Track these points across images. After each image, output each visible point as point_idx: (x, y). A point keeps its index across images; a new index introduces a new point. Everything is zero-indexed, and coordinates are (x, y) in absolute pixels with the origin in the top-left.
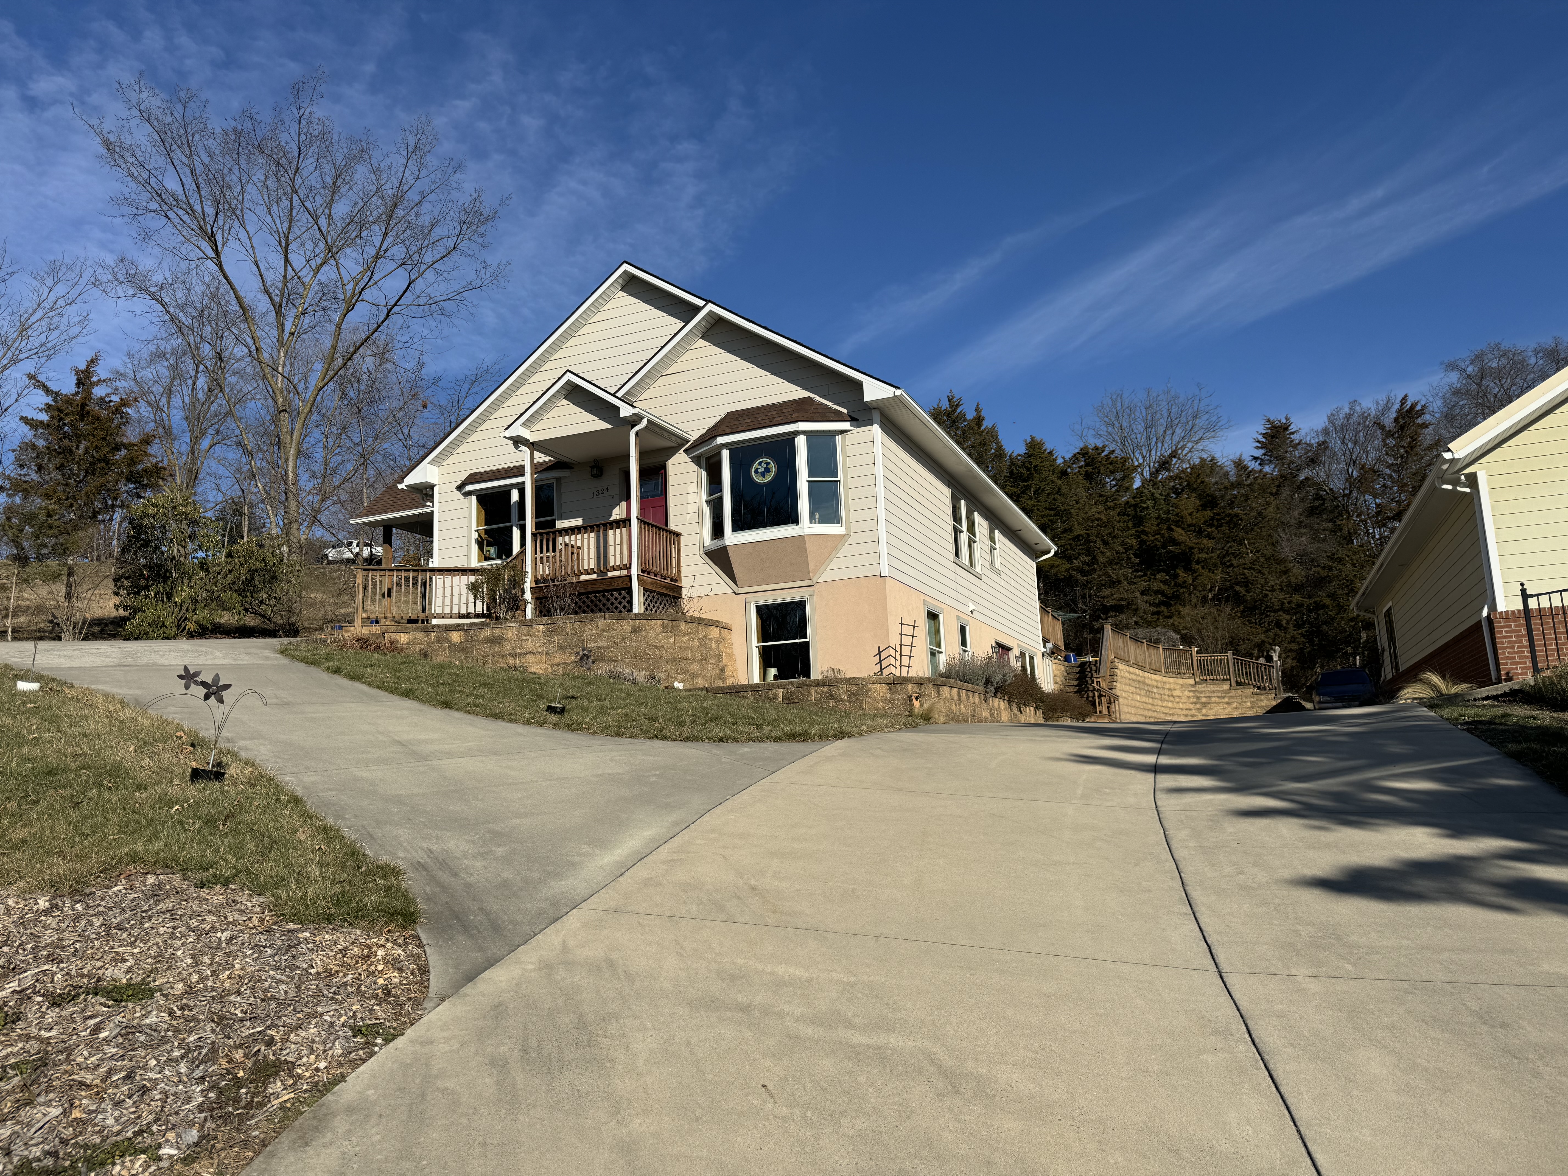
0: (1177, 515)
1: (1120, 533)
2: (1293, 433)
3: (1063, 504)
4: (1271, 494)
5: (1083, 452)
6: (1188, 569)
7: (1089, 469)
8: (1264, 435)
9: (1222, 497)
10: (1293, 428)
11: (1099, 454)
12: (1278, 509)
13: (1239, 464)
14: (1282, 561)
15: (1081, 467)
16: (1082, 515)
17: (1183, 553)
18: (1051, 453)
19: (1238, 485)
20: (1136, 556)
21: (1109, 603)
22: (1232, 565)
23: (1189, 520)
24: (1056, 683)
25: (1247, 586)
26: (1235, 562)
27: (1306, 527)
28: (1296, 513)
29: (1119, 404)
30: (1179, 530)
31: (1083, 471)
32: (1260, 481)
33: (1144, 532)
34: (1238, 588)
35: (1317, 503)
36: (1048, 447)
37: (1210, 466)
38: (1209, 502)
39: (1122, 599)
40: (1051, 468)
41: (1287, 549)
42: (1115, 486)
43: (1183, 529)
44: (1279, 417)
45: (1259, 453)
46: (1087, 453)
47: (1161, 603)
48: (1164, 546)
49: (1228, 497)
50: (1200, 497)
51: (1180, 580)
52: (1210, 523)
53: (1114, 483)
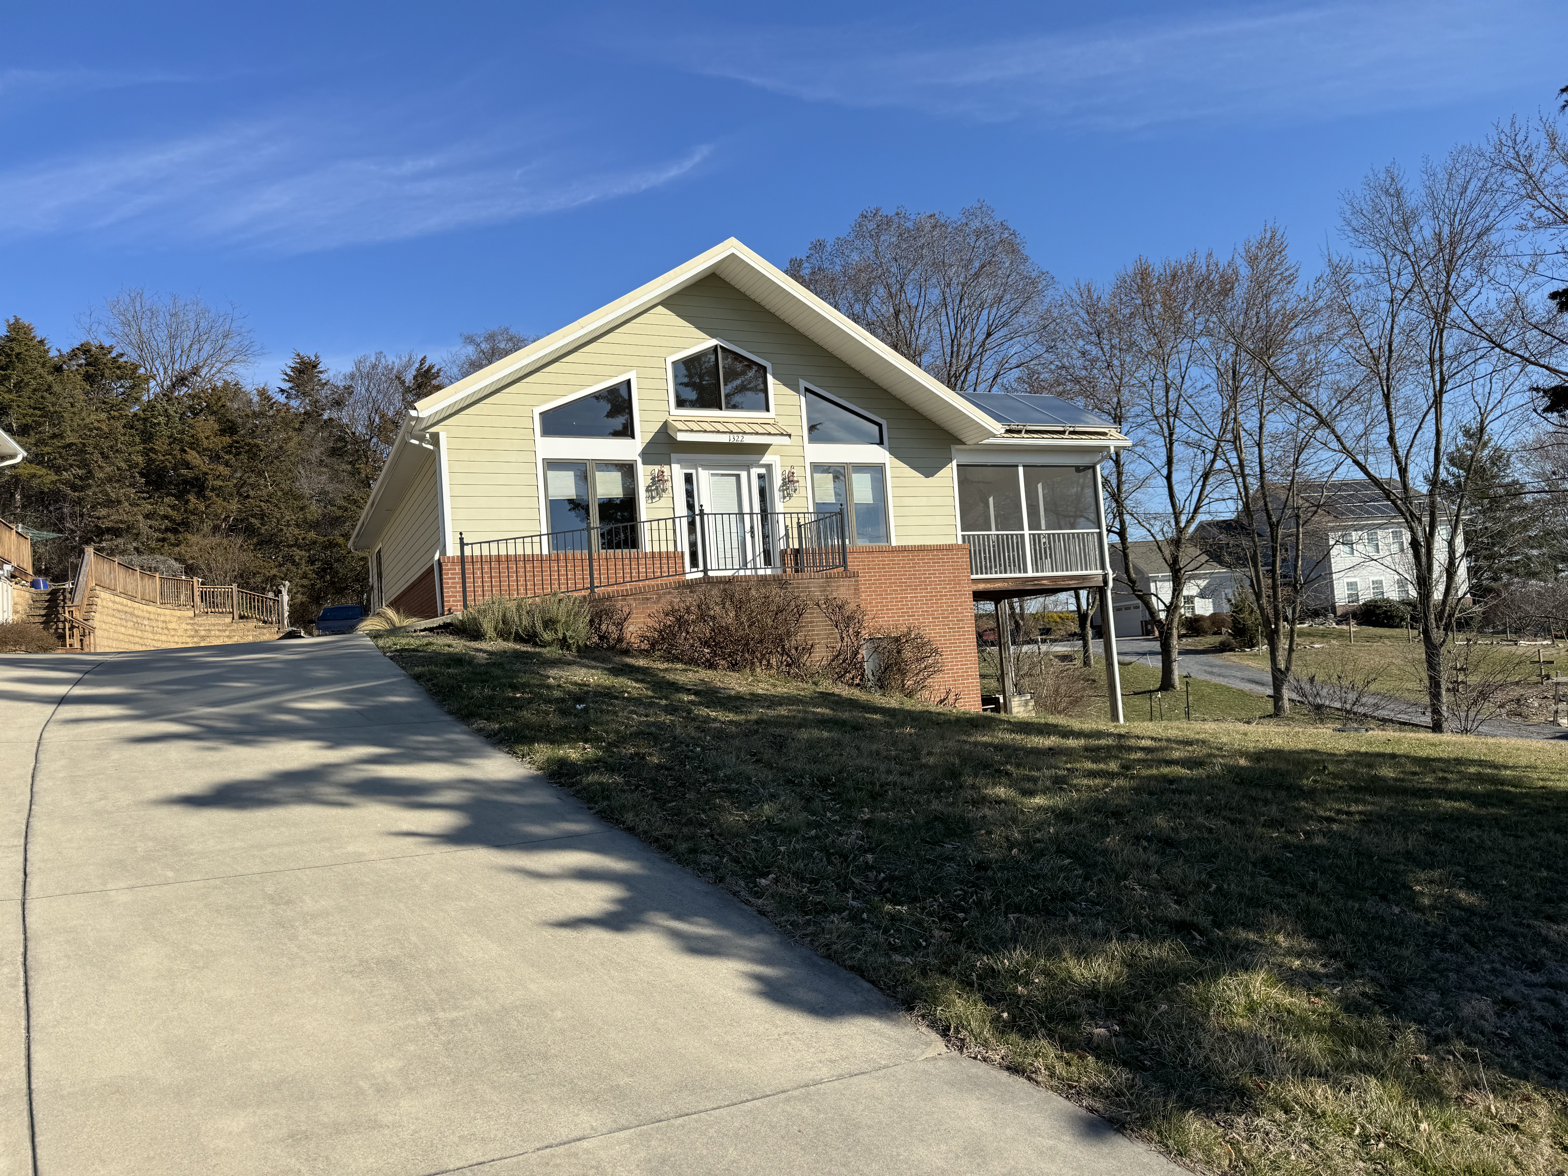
0: (192, 436)
1: (124, 447)
2: (321, 372)
3: (54, 405)
4: (295, 429)
5: (85, 349)
6: (201, 494)
7: (91, 370)
8: (293, 369)
9: (244, 425)
10: (321, 367)
11: (105, 355)
12: (300, 444)
13: (263, 394)
14: (298, 497)
15: (80, 366)
16: (77, 420)
17: (197, 479)
18: (41, 342)
19: (261, 414)
20: (142, 475)
21: (104, 524)
22: (248, 497)
23: (205, 443)
24: (16, 612)
25: (262, 519)
26: (252, 493)
27: (326, 466)
28: (317, 452)
29: (138, 305)
30: (194, 453)
31: (82, 371)
32: (283, 414)
33: (152, 450)
34: (253, 520)
35: (340, 445)
36: (39, 333)
37: (235, 391)
38: (229, 428)
39: (121, 522)
40: (41, 360)
41: (305, 486)
42: (123, 394)
43: (198, 453)
44: (309, 354)
45: (286, 386)
46: (89, 351)
47: (167, 530)
48: (175, 469)
49: (249, 425)
50: (219, 421)
51: (191, 506)
52: (228, 449)
53: (122, 390)
